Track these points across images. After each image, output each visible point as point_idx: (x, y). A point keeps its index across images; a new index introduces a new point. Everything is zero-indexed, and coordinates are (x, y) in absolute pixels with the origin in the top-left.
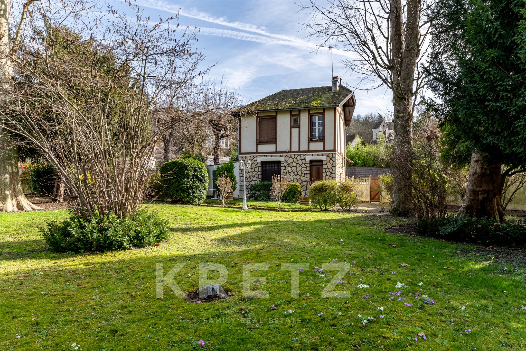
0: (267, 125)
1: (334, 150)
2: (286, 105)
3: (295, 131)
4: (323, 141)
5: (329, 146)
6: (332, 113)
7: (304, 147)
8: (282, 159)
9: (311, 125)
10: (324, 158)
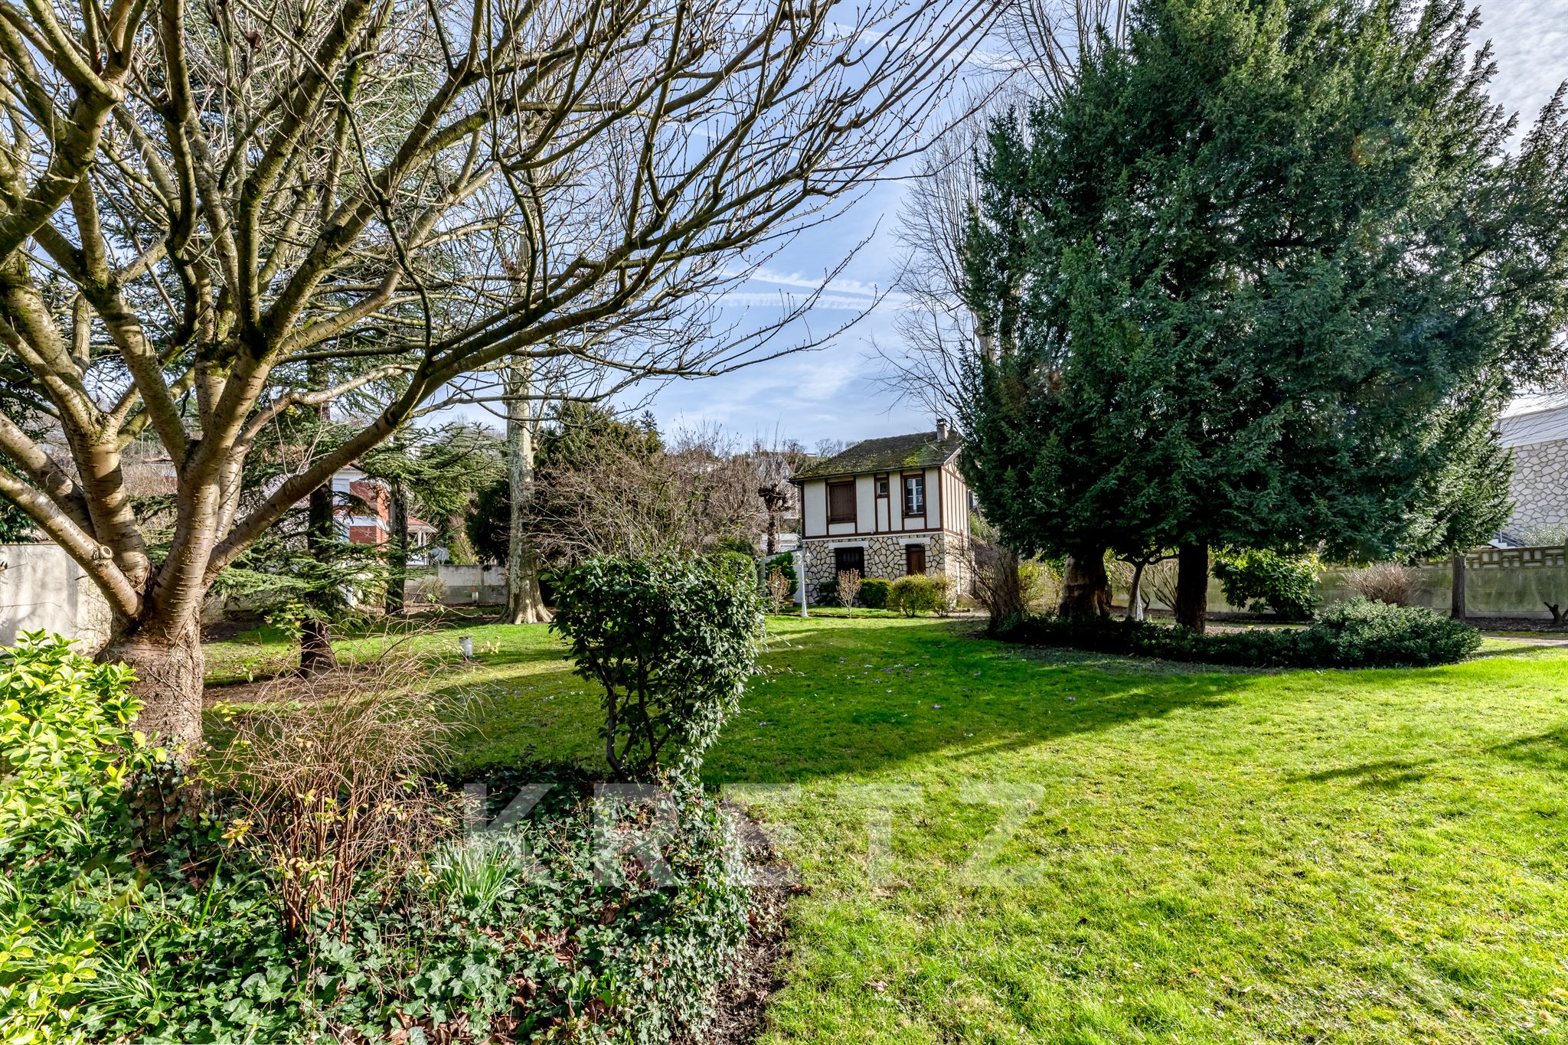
0: (841, 495)
1: (941, 529)
2: (867, 465)
3: (883, 502)
4: (924, 515)
5: (933, 523)
6: (935, 474)
7: (896, 525)
8: (865, 544)
9: (907, 492)
10: (925, 541)
